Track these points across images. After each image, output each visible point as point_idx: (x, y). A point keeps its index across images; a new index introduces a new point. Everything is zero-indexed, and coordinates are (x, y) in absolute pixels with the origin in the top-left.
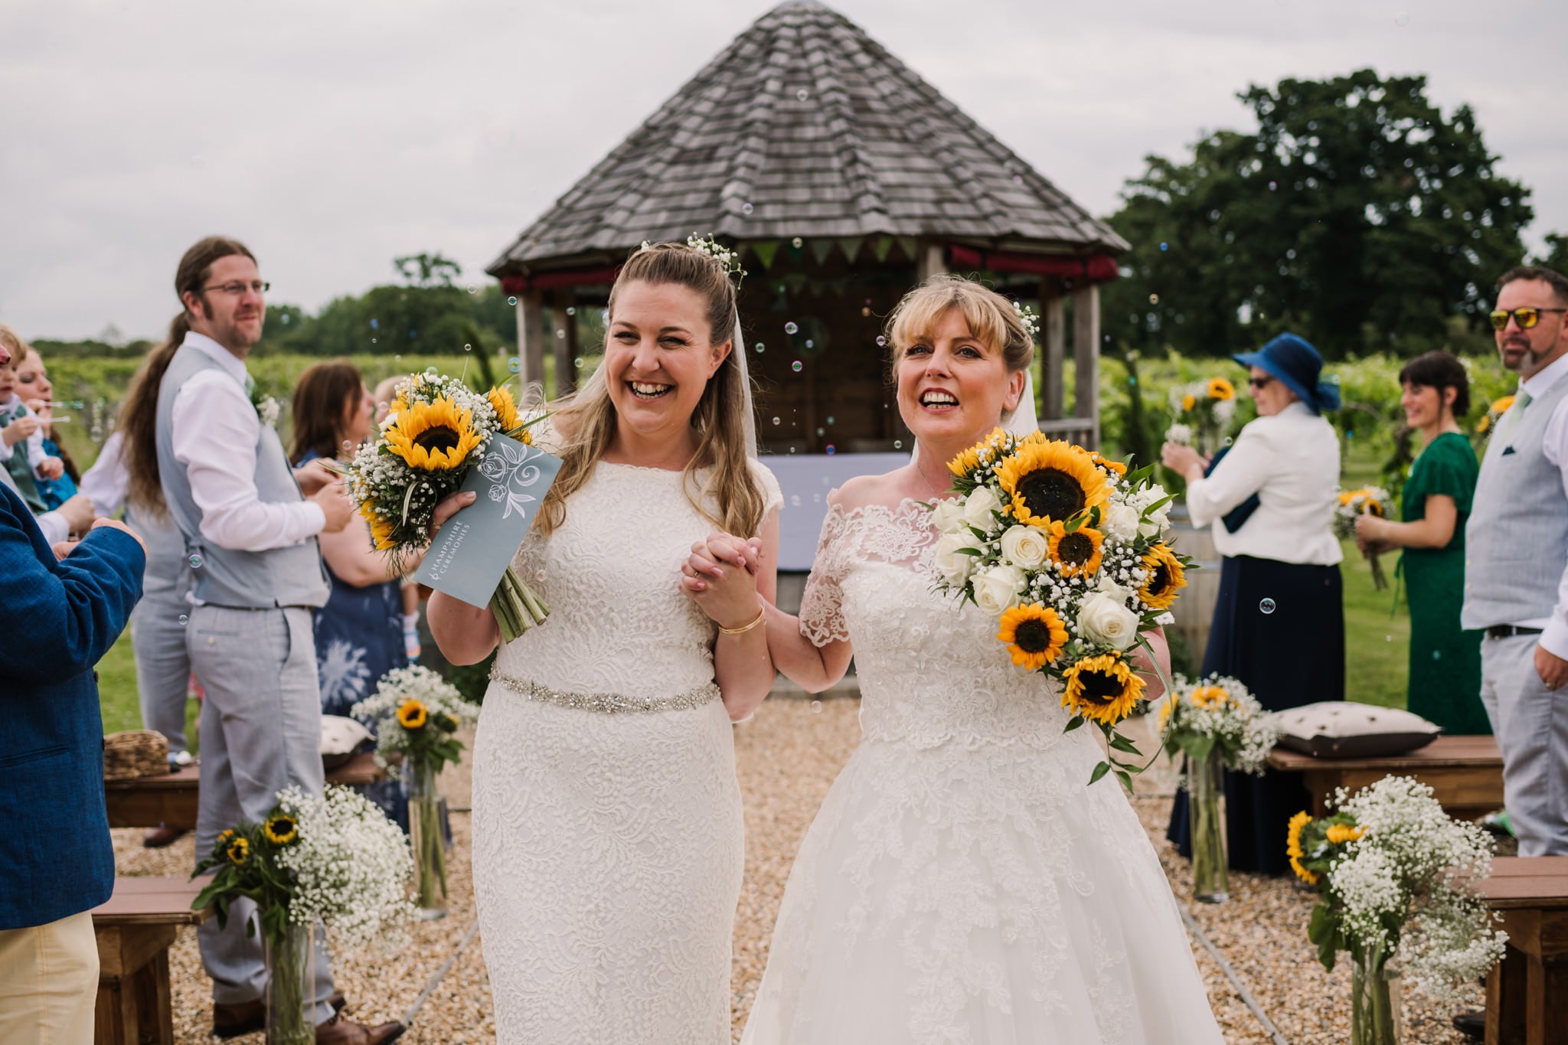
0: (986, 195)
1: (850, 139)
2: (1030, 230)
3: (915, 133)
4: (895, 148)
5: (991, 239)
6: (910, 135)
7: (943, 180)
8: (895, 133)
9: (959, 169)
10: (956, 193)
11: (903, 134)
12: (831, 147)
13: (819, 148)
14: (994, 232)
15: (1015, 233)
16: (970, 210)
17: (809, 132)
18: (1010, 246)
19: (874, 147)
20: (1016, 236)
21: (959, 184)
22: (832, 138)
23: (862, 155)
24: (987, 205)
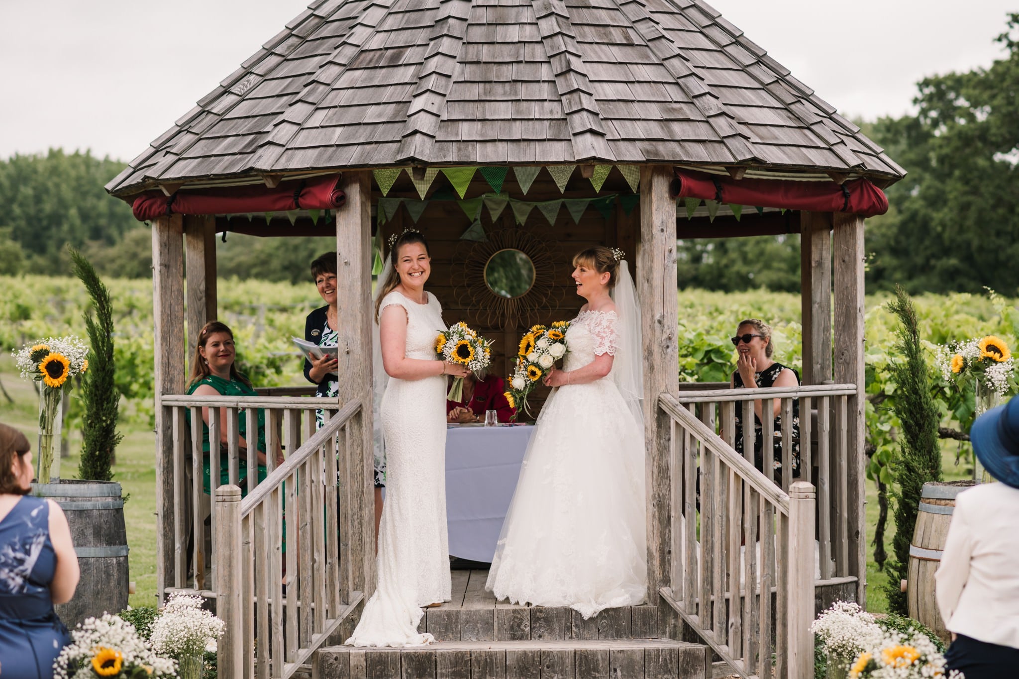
0: (723, 114)
1: (561, 44)
2: (774, 156)
3: (641, 36)
4: (617, 54)
5: (729, 166)
6: (636, 40)
7: (674, 94)
8: (617, 36)
9: (692, 82)
10: (688, 112)
11: (627, 37)
12: (539, 53)
13: (526, 53)
14: (733, 160)
15: (755, 160)
16: (703, 132)
17: (514, 34)
18: (751, 174)
19: (591, 53)
20: (756, 162)
21: (692, 99)
22: (541, 42)
23: (576, 64)
24: (723, 126)
